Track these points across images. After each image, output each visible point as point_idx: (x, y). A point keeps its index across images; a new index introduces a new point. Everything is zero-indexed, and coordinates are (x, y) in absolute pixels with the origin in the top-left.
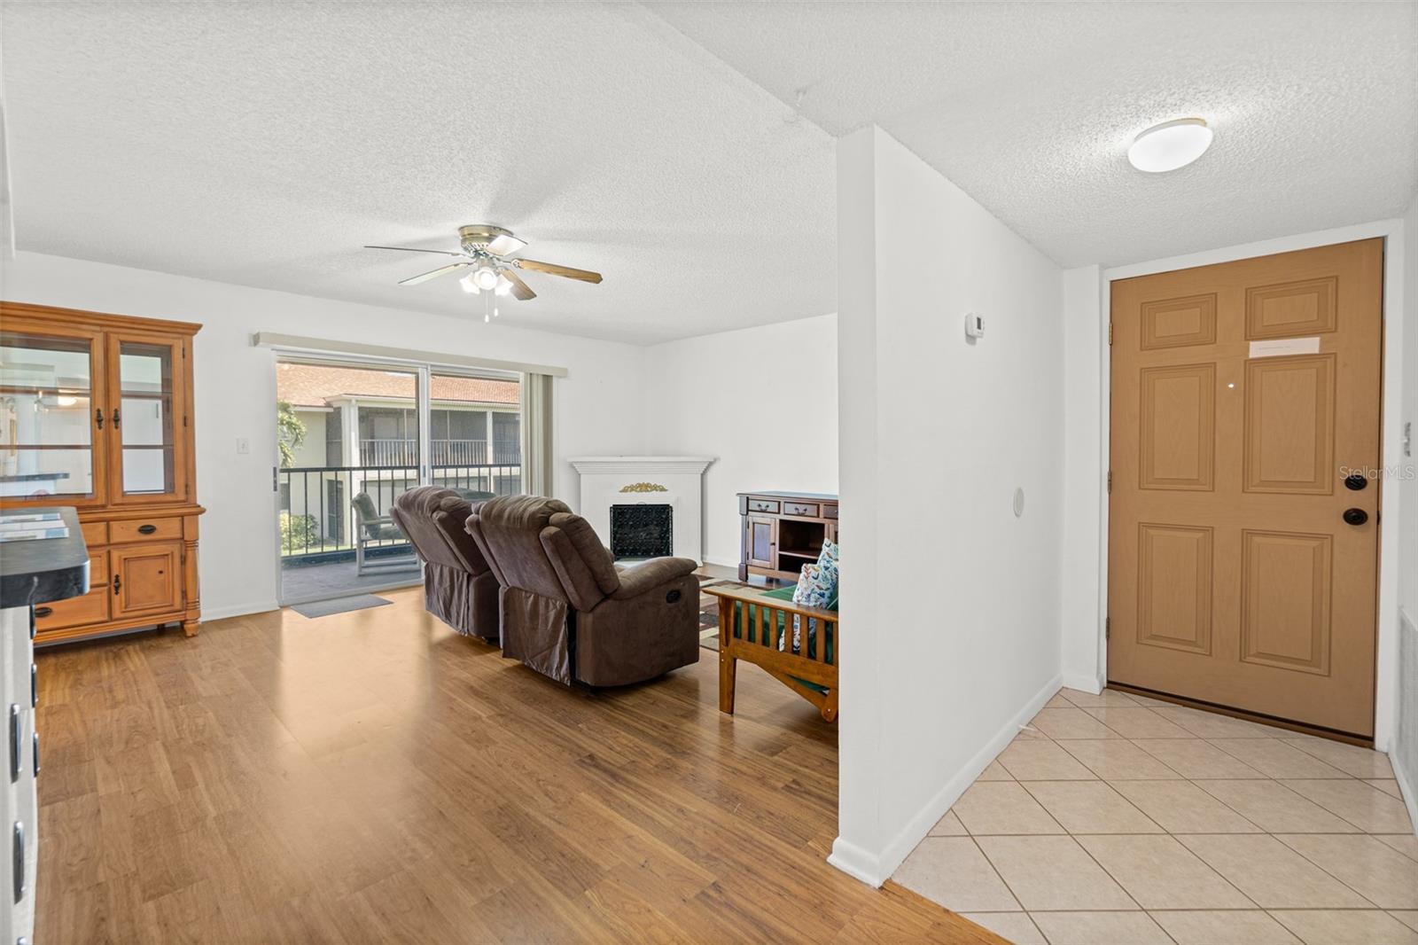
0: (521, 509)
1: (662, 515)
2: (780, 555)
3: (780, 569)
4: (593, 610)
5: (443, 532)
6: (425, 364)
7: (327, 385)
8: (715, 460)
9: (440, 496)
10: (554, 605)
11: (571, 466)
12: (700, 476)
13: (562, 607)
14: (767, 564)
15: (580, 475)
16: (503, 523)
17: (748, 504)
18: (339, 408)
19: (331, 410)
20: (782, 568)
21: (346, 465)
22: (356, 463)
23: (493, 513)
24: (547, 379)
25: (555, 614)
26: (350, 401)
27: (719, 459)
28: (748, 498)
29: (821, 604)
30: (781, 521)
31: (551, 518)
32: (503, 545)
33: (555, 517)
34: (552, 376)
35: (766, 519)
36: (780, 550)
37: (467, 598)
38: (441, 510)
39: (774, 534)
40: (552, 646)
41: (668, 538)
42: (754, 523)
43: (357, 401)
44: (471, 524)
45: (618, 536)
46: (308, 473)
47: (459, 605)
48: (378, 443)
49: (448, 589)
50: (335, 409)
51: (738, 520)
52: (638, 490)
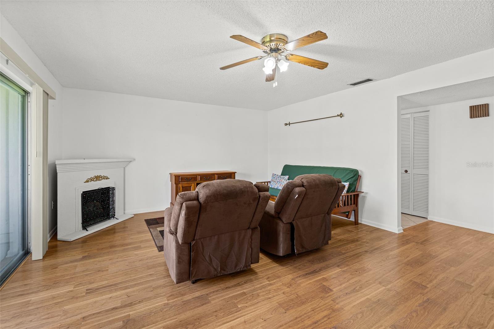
8: (134, 160)
12: (123, 169)
28: (179, 176)
35: (190, 184)
42: (183, 187)
52: (95, 180)
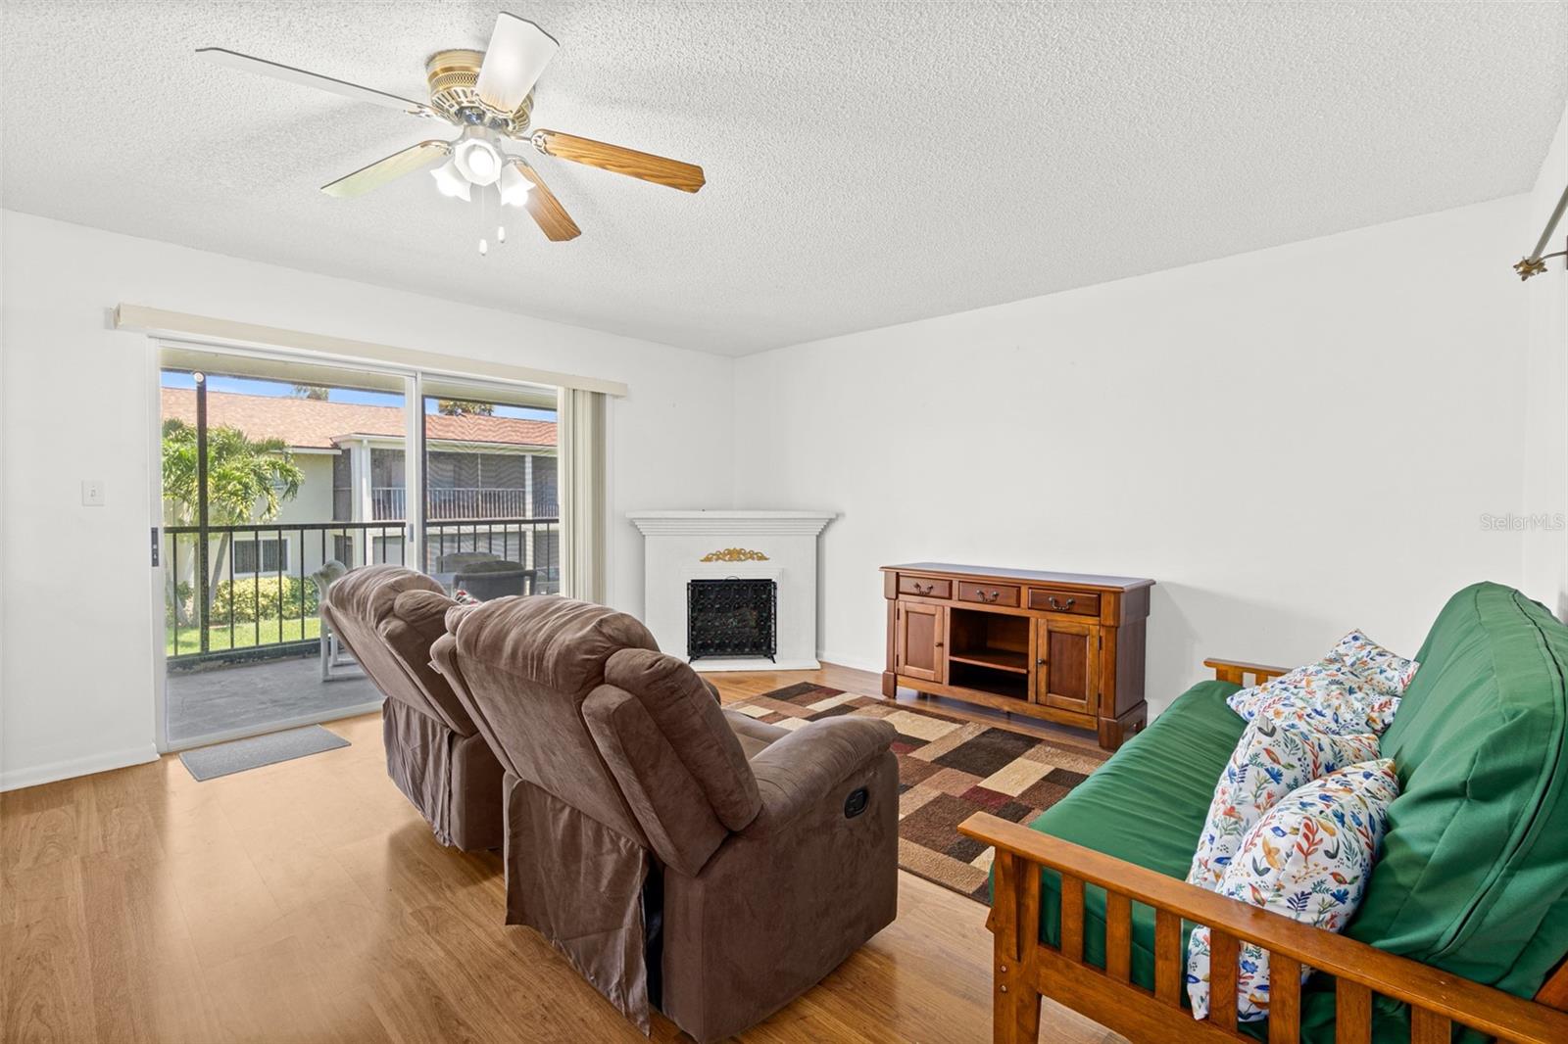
0: (541, 636)
1: (760, 594)
2: (951, 662)
3: (951, 683)
4: (703, 870)
5: (399, 658)
6: (410, 370)
7: (336, 423)
8: (838, 516)
9: (397, 588)
10: (615, 843)
11: (632, 524)
12: (815, 538)
13: (633, 854)
14: (929, 674)
15: (644, 536)
16: (503, 663)
17: (898, 581)
18: (349, 450)
19: (339, 452)
20: (953, 682)
21: (356, 520)
22: (368, 517)
23: (482, 638)
24: (598, 397)
25: (616, 862)
26: (361, 441)
27: (843, 515)
28: (897, 573)
29: (1333, 917)
30: (953, 610)
31: (611, 662)
32: (504, 707)
33: (620, 661)
34: (604, 394)
35: (929, 605)
36: (951, 654)
37: (449, 774)
38: (395, 616)
39: (942, 630)
40: (610, 928)
41: (770, 627)
42: (907, 612)
43: (369, 442)
44: (440, 655)
45: (699, 624)
46: (305, 531)
47: (436, 785)
48: (395, 491)
49: (418, 751)
50: (343, 451)
51: (883, 606)
52: (727, 558)
